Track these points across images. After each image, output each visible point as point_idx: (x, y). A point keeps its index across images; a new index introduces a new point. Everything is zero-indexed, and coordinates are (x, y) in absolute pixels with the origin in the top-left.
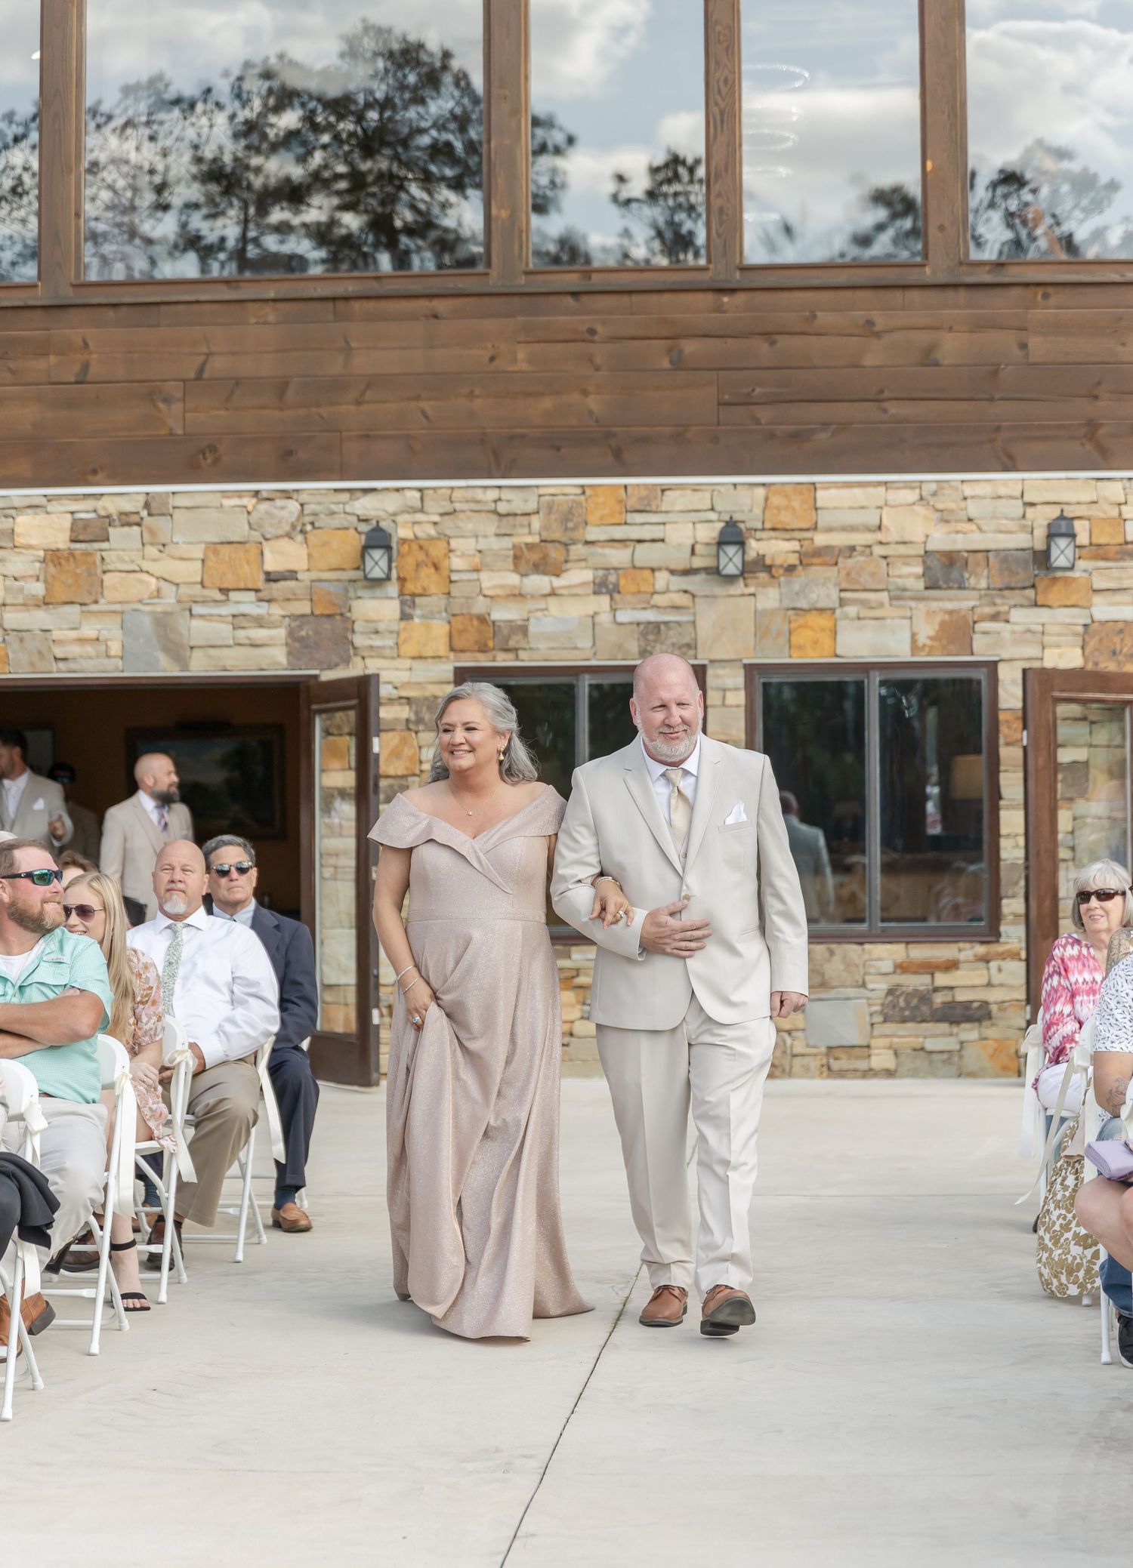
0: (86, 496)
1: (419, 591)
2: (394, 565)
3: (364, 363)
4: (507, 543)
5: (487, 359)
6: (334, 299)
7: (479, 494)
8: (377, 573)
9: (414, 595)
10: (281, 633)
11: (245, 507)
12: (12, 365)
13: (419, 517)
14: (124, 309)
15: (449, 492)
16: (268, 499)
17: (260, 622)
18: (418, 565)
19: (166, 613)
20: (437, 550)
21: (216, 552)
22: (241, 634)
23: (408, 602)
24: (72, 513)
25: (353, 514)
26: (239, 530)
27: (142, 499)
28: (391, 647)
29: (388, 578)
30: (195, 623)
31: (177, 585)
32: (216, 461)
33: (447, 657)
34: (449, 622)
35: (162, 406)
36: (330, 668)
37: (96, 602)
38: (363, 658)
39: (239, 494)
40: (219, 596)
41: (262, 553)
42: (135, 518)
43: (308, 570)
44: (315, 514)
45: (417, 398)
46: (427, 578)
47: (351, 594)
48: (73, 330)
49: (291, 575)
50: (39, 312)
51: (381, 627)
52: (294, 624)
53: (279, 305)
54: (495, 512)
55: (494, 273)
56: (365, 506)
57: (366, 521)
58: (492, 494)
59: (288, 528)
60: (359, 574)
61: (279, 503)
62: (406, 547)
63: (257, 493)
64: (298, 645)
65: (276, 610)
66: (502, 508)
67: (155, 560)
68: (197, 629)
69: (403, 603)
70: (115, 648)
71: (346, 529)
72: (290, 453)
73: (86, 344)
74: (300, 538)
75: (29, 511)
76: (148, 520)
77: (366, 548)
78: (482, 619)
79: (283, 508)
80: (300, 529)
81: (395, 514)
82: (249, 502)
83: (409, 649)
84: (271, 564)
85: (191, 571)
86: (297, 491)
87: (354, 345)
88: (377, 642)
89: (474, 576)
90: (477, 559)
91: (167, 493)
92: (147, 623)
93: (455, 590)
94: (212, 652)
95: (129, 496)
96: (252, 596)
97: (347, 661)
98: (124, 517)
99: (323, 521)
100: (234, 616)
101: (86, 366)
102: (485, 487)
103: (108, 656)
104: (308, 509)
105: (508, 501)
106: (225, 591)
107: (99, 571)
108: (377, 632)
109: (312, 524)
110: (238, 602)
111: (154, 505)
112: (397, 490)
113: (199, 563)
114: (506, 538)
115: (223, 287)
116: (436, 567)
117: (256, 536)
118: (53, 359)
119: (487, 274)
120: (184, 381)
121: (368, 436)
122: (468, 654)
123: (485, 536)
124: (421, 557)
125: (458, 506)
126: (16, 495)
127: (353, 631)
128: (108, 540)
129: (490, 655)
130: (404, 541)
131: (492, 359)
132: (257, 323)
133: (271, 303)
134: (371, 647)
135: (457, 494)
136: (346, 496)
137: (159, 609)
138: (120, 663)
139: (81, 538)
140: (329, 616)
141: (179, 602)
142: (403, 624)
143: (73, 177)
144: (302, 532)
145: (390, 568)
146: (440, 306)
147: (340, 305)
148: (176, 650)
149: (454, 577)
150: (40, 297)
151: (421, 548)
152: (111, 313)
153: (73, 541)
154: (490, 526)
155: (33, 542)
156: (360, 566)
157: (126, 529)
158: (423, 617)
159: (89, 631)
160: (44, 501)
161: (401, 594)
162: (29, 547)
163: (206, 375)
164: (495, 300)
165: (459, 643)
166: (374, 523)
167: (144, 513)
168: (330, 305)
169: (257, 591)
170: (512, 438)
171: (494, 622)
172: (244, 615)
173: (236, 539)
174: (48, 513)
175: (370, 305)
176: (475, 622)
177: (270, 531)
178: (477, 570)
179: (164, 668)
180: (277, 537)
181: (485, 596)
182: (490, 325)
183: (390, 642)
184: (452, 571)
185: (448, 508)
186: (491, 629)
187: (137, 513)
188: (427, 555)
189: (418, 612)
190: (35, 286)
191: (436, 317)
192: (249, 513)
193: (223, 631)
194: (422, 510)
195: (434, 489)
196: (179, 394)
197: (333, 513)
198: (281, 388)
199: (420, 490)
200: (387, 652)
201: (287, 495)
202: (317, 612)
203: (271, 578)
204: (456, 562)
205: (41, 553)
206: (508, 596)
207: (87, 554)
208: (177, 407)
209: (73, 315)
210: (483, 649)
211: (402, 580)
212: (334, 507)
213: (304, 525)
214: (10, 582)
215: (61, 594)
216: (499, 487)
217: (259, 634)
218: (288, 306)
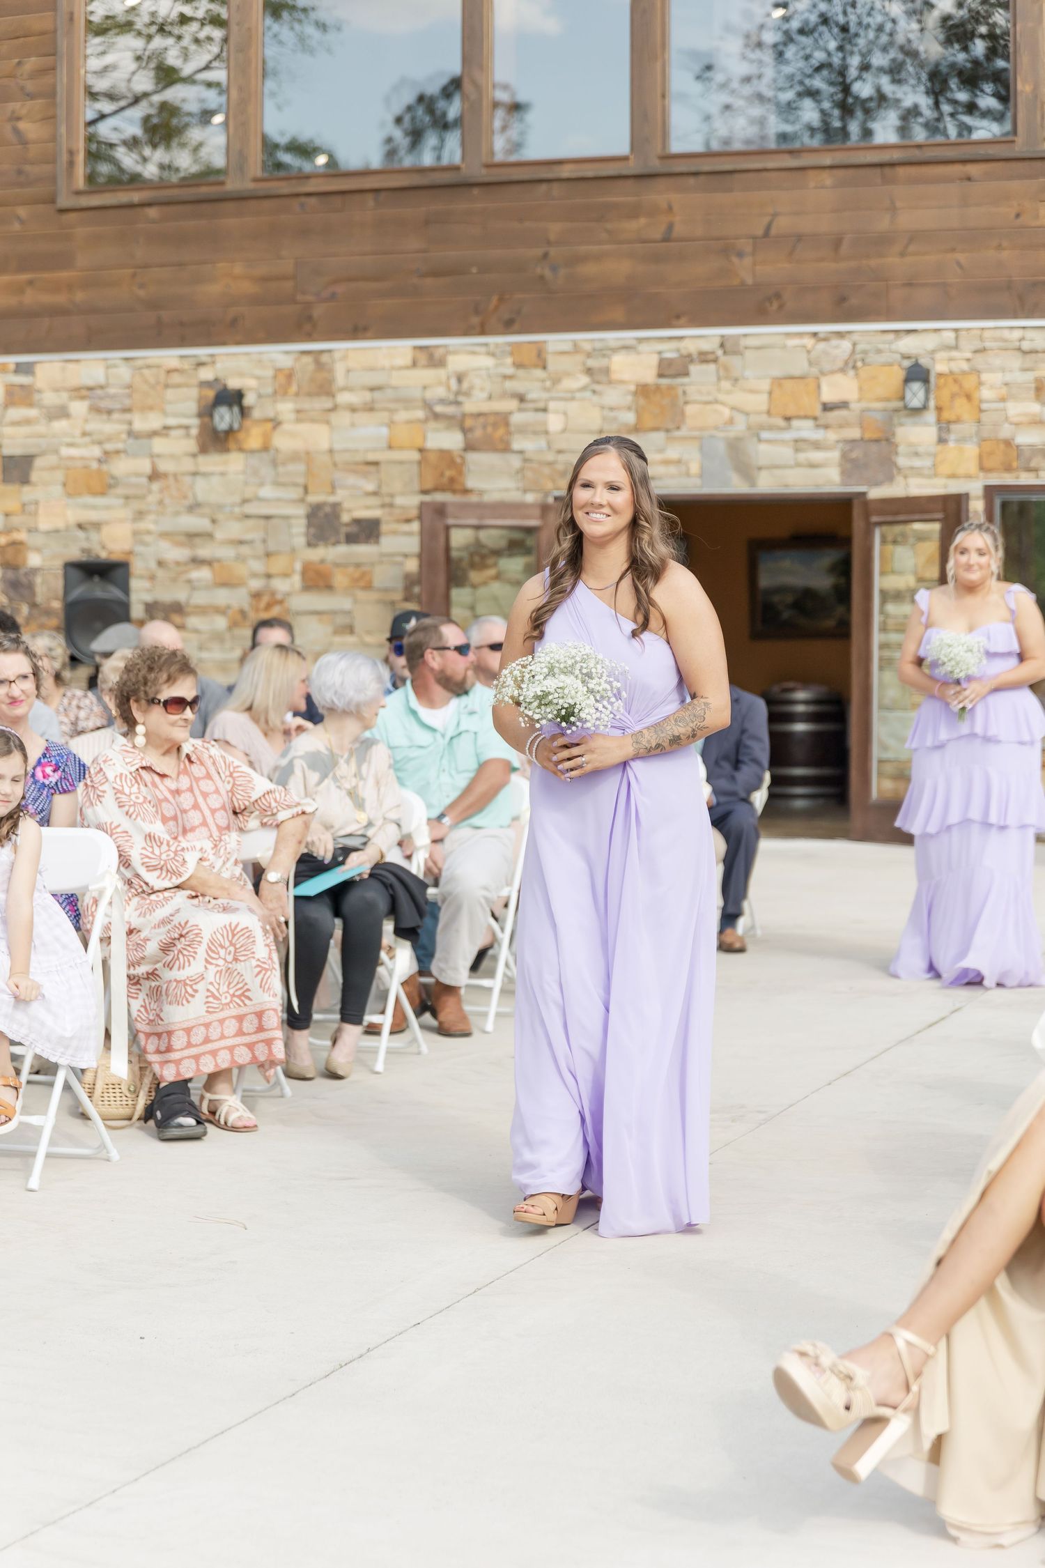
0: (671, 338)
1: (953, 417)
2: (932, 396)
3: (907, 220)
4: (1030, 376)
5: (1013, 215)
6: (881, 165)
7: (1006, 334)
8: (916, 402)
9: (949, 422)
10: (835, 455)
11: (804, 347)
12: (609, 226)
13: (954, 354)
14: (702, 178)
15: (979, 332)
16: (825, 339)
17: (817, 446)
18: (953, 396)
19: (738, 439)
20: (969, 383)
21: (780, 385)
22: (802, 457)
23: (944, 428)
24: (660, 353)
25: (896, 352)
26: (800, 365)
27: (717, 341)
28: (930, 468)
29: (925, 407)
30: (763, 447)
31: (747, 414)
32: (781, 307)
33: (977, 477)
34: (980, 446)
35: (735, 260)
36: (878, 484)
37: (678, 428)
38: (905, 477)
39: (800, 335)
40: (782, 423)
41: (819, 387)
42: (711, 357)
43: (860, 400)
44: (865, 352)
45: (953, 250)
46: (961, 408)
47: (896, 421)
48: (660, 195)
49: (844, 405)
50: (630, 182)
51: (921, 450)
52: (848, 447)
53: (836, 172)
54: (1019, 349)
55: (1019, 140)
56: (908, 345)
57: (909, 358)
58: (1017, 334)
59: (840, 364)
60: (900, 404)
61: (835, 342)
62: (942, 381)
63: (815, 334)
64: (850, 465)
65: (832, 436)
66: (1026, 346)
67: (728, 392)
68: (764, 452)
69: (940, 429)
70: (694, 468)
71: (891, 365)
72: (843, 299)
73: (670, 209)
74: (851, 373)
75: (624, 352)
76: (723, 359)
77: (908, 380)
78: (1008, 443)
79: (837, 347)
80: (851, 365)
81: (933, 352)
82: (809, 342)
83: (945, 469)
84: (828, 395)
85: (759, 402)
86: (849, 332)
87: (898, 204)
88: (917, 463)
89: (1001, 405)
90: (1004, 391)
91: (739, 336)
92: (721, 447)
93: (984, 417)
94: (777, 472)
95: (705, 337)
96: (810, 423)
97: (890, 479)
98: (703, 357)
99: (872, 358)
100: (796, 441)
101: (670, 227)
102: (1012, 328)
103: (688, 474)
104: (859, 347)
105: (1032, 340)
106: (788, 419)
107: (681, 400)
108: (917, 454)
109: (863, 360)
110: (799, 429)
111: (728, 345)
112: (937, 330)
113: (765, 397)
114: (1029, 373)
115: (786, 156)
116: (969, 397)
117: (814, 371)
118: (643, 221)
119: (1013, 142)
120: (755, 238)
121: (910, 285)
122: (995, 475)
123: (1011, 371)
124: (955, 389)
125: (988, 344)
126: (612, 337)
127: (897, 453)
128: (686, 374)
129: (1014, 475)
130: (940, 375)
131: (1018, 216)
132: (816, 188)
133: (827, 171)
134: (912, 468)
135: (987, 334)
136: (891, 336)
137: (732, 434)
138: (698, 481)
139: (667, 373)
140: (877, 441)
141: (749, 428)
142: (940, 448)
143: (659, 65)
144: (854, 367)
145: (927, 399)
146: (973, 169)
147: (887, 170)
148: (746, 470)
149: (984, 406)
150: (632, 167)
151: (956, 381)
152: (691, 181)
153: (661, 375)
154: (1016, 361)
155: (626, 377)
156: (903, 398)
157: (704, 367)
158: (958, 441)
159: (673, 453)
160: (634, 342)
161: (939, 421)
162: (622, 382)
163: (773, 232)
164: (1020, 165)
165: (987, 464)
166: (914, 360)
167: (720, 352)
168: (878, 171)
169: (815, 419)
170: (1035, 284)
171: (1018, 446)
172: (804, 441)
173: (797, 373)
174: (639, 353)
175: (913, 171)
176: (1002, 446)
177: (827, 367)
178: (1003, 400)
179: (734, 486)
180: (833, 372)
181: (1011, 424)
182: (1015, 185)
183: (926, 463)
184: (981, 401)
185: (978, 345)
186: (1015, 454)
187: (713, 353)
188: (961, 387)
189: (952, 437)
190: (625, 159)
191: (969, 179)
192: (809, 352)
193: (786, 453)
194: (956, 347)
195: (968, 329)
196: (749, 249)
197: (879, 351)
198: (837, 243)
199: (956, 330)
200: (926, 472)
201: (840, 335)
202: (867, 436)
203: (827, 407)
204: (986, 393)
205: (632, 388)
206: (1031, 423)
207: (670, 388)
208: (748, 261)
209: (661, 183)
210: (1008, 469)
211: (939, 409)
212: (881, 346)
213: (855, 362)
214: (606, 413)
215: (649, 421)
216: (1024, 328)
217: (816, 456)
218: (841, 173)
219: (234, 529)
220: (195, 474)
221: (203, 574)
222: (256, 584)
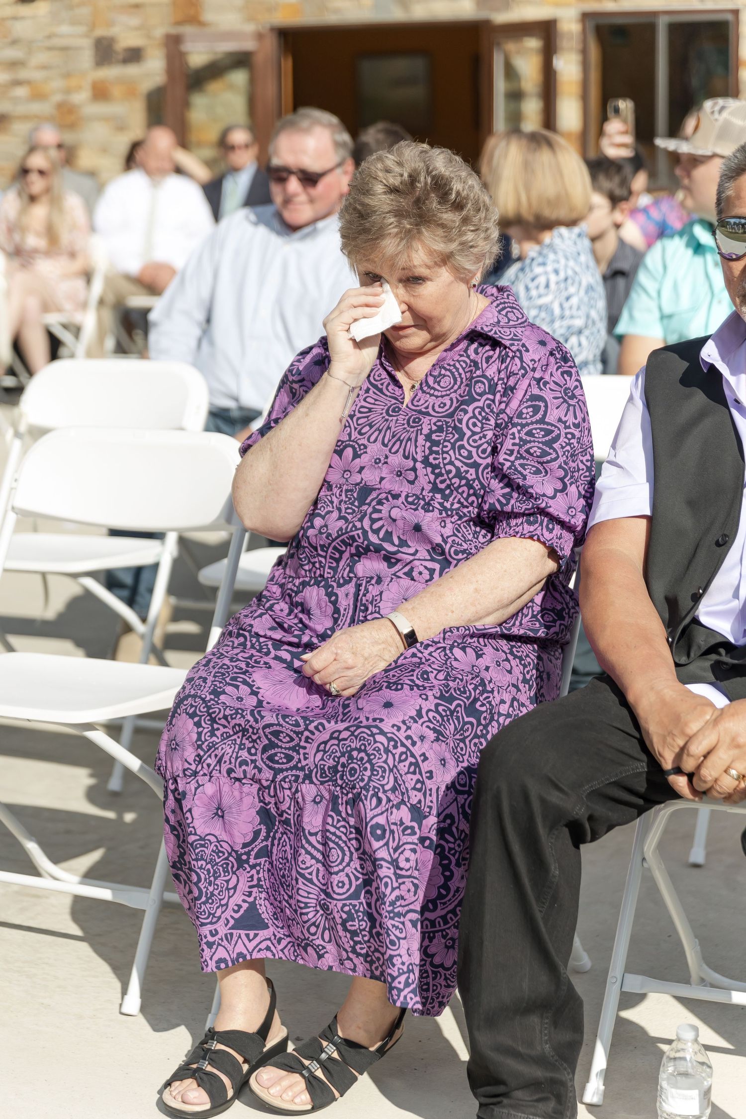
38: (519, 5)
94: (427, 5)
97: (507, 6)
103: (364, 6)
148: (405, 3)
179: (395, 14)
200: (534, 1)
219: (41, 58)
220: (15, 18)
221: (21, 92)
222: (57, 98)
